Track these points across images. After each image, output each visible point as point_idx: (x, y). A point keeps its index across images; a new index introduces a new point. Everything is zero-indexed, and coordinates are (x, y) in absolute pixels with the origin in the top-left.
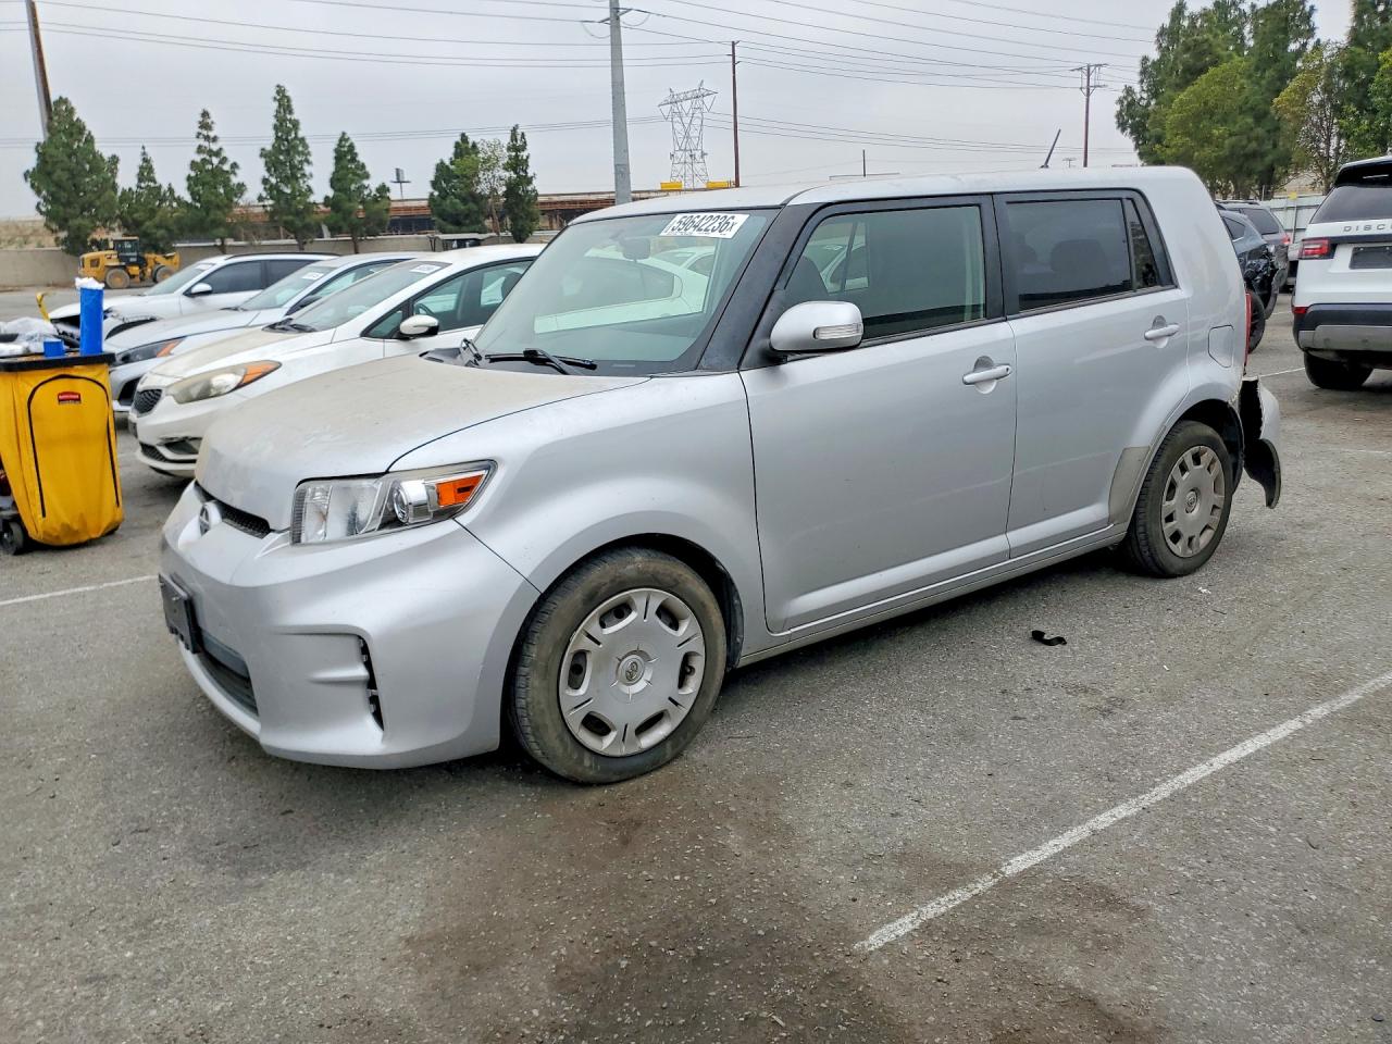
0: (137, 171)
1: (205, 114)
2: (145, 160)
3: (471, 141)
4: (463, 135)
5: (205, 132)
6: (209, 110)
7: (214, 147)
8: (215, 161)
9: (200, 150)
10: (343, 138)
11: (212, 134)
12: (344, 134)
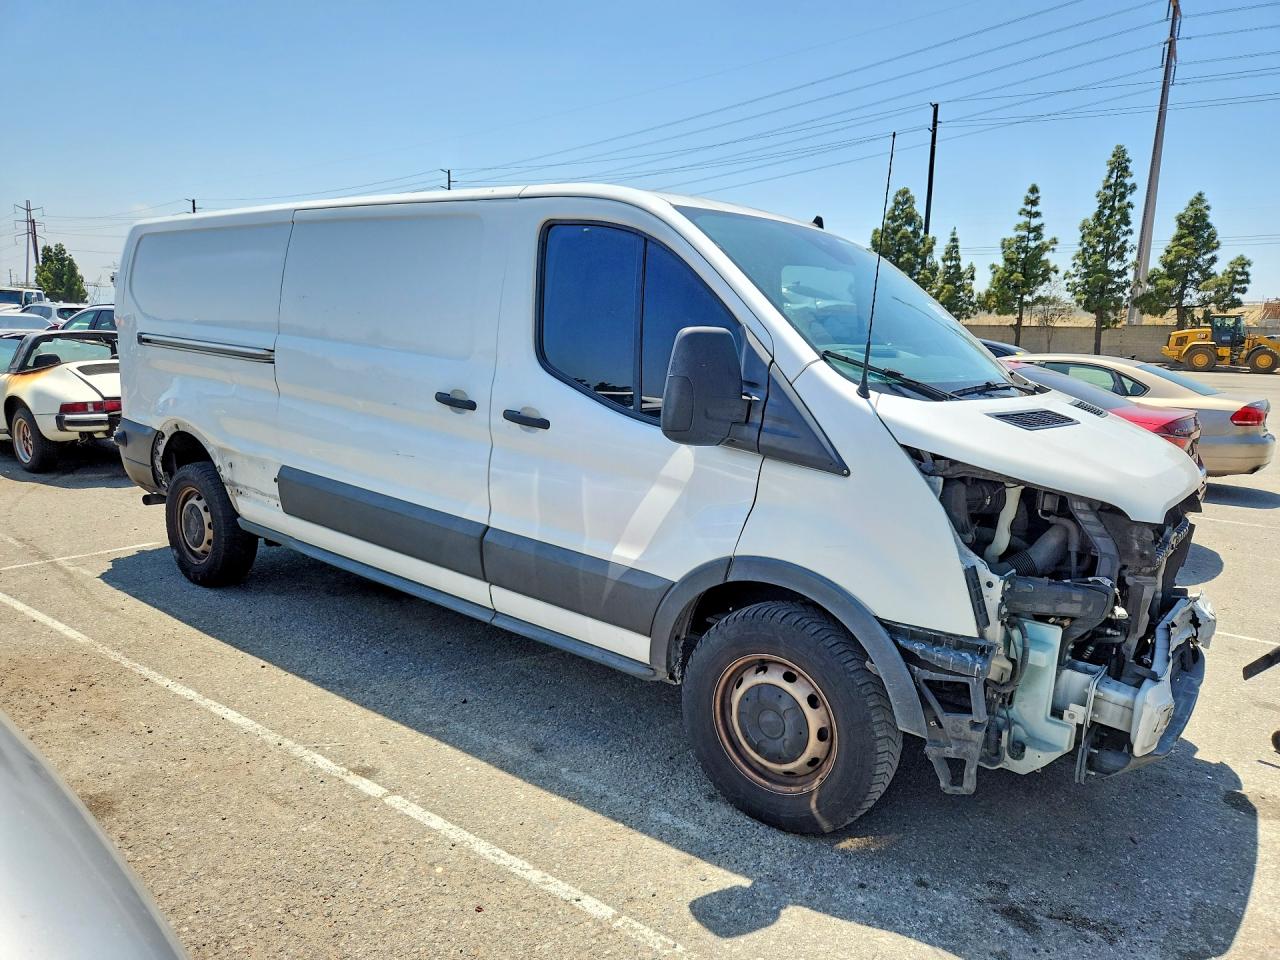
1: (1034, 190)
2: (954, 240)
5: (1029, 208)
6: (1039, 185)
7: (1035, 222)
9: (1018, 227)
10: (1199, 198)
11: (1034, 209)
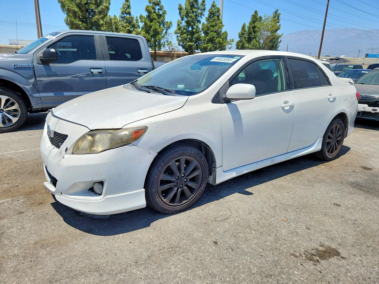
0: (122, 6)
3: (259, 15)
4: (256, 12)
8: (157, 7)
12: (214, 2)
